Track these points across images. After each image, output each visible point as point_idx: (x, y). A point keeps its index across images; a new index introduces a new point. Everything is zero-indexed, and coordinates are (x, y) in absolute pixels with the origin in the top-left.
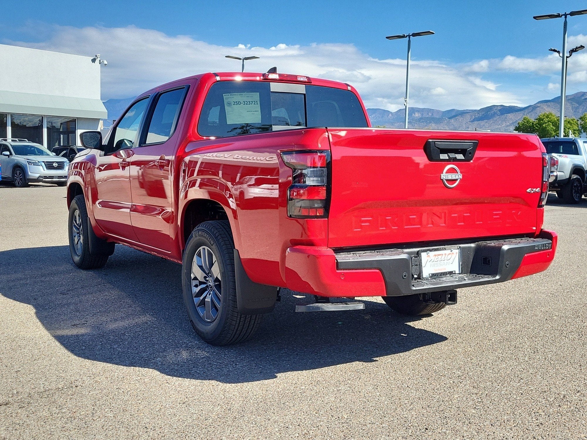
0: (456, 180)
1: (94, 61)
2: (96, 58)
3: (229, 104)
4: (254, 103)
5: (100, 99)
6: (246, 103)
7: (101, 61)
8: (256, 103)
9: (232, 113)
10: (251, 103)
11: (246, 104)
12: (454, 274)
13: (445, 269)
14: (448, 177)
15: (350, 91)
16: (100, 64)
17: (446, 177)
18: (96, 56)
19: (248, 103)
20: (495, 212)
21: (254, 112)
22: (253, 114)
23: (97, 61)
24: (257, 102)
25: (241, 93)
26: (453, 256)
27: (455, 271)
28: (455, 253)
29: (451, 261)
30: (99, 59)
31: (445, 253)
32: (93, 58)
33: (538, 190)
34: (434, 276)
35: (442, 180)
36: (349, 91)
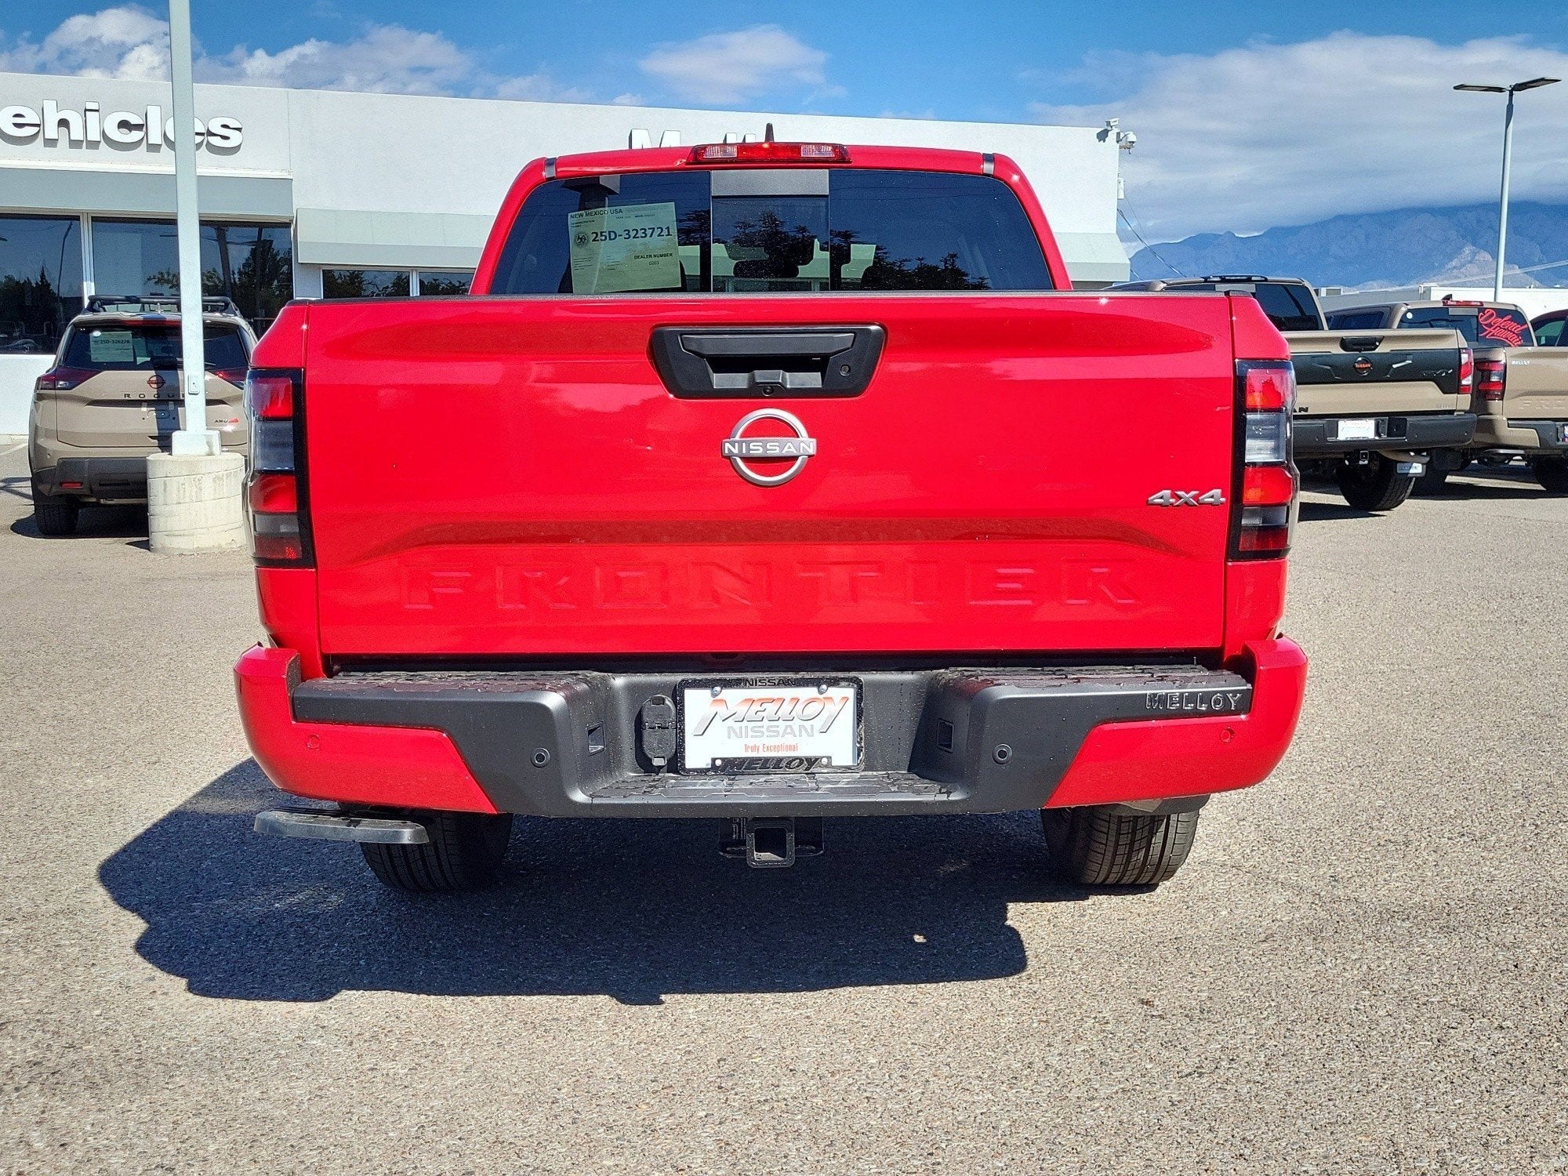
0: (795, 458)
1: (1102, 136)
2: (1109, 128)
3: (582, 240)
4: (658, 232)
5: (1115, 232)
6: (633, 234)
7: (1122, 135)
8: (665, 232)
9: (587, 263)
10: (649, 232)
11: (634, 237)
12: (826, 766)
13: (794, 748)
14: (749, 449)
15: (993, 176)
16: (1118, 142)
17: (740, 449)
18: (1108, 123)
19: (640, 234)
20: (1002, 571)
21: (656, 259)
22: (654, 263)
23: (1112, 135)
24: (668, 228)
25: (618, 208)
26: (831, 709)
27: (829, 758)
28: (837, 699)
29: (818, 723)
30: (1115, 130)
31: (795, 696)
32: (1103, 129)
33: (1215, 496)
34: (731, 767)
35: (729, 458)
36: (989, 175)
